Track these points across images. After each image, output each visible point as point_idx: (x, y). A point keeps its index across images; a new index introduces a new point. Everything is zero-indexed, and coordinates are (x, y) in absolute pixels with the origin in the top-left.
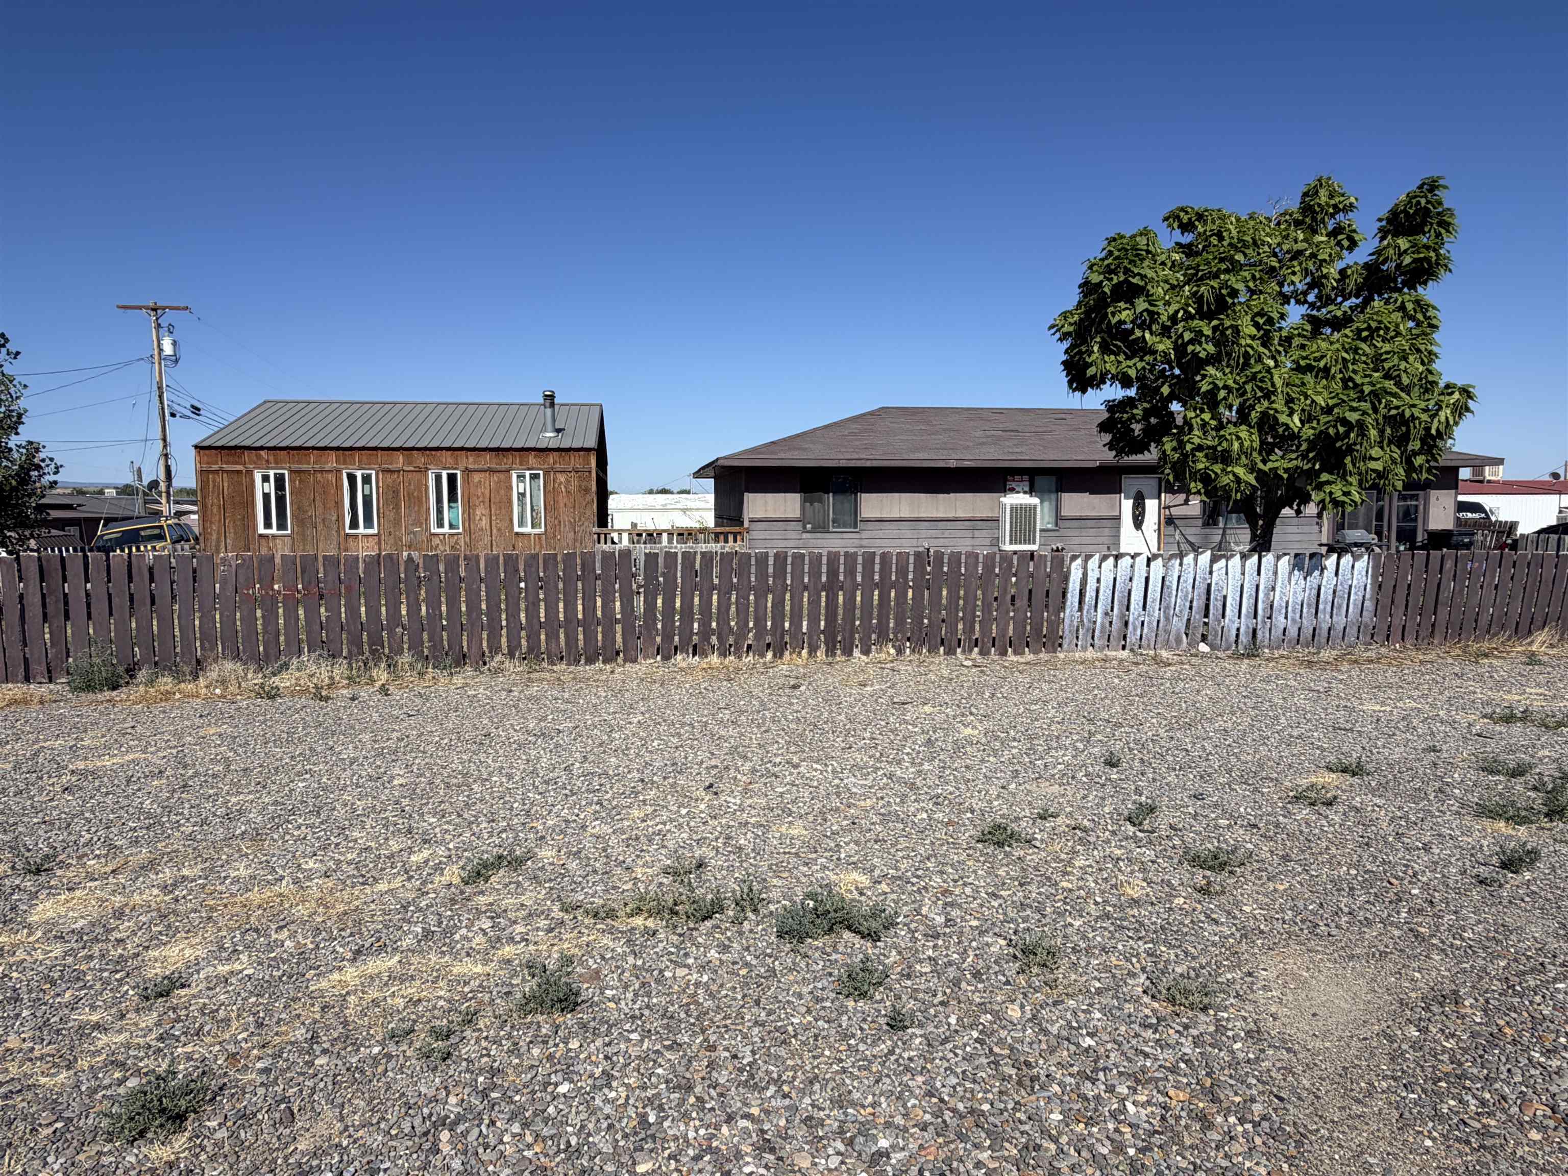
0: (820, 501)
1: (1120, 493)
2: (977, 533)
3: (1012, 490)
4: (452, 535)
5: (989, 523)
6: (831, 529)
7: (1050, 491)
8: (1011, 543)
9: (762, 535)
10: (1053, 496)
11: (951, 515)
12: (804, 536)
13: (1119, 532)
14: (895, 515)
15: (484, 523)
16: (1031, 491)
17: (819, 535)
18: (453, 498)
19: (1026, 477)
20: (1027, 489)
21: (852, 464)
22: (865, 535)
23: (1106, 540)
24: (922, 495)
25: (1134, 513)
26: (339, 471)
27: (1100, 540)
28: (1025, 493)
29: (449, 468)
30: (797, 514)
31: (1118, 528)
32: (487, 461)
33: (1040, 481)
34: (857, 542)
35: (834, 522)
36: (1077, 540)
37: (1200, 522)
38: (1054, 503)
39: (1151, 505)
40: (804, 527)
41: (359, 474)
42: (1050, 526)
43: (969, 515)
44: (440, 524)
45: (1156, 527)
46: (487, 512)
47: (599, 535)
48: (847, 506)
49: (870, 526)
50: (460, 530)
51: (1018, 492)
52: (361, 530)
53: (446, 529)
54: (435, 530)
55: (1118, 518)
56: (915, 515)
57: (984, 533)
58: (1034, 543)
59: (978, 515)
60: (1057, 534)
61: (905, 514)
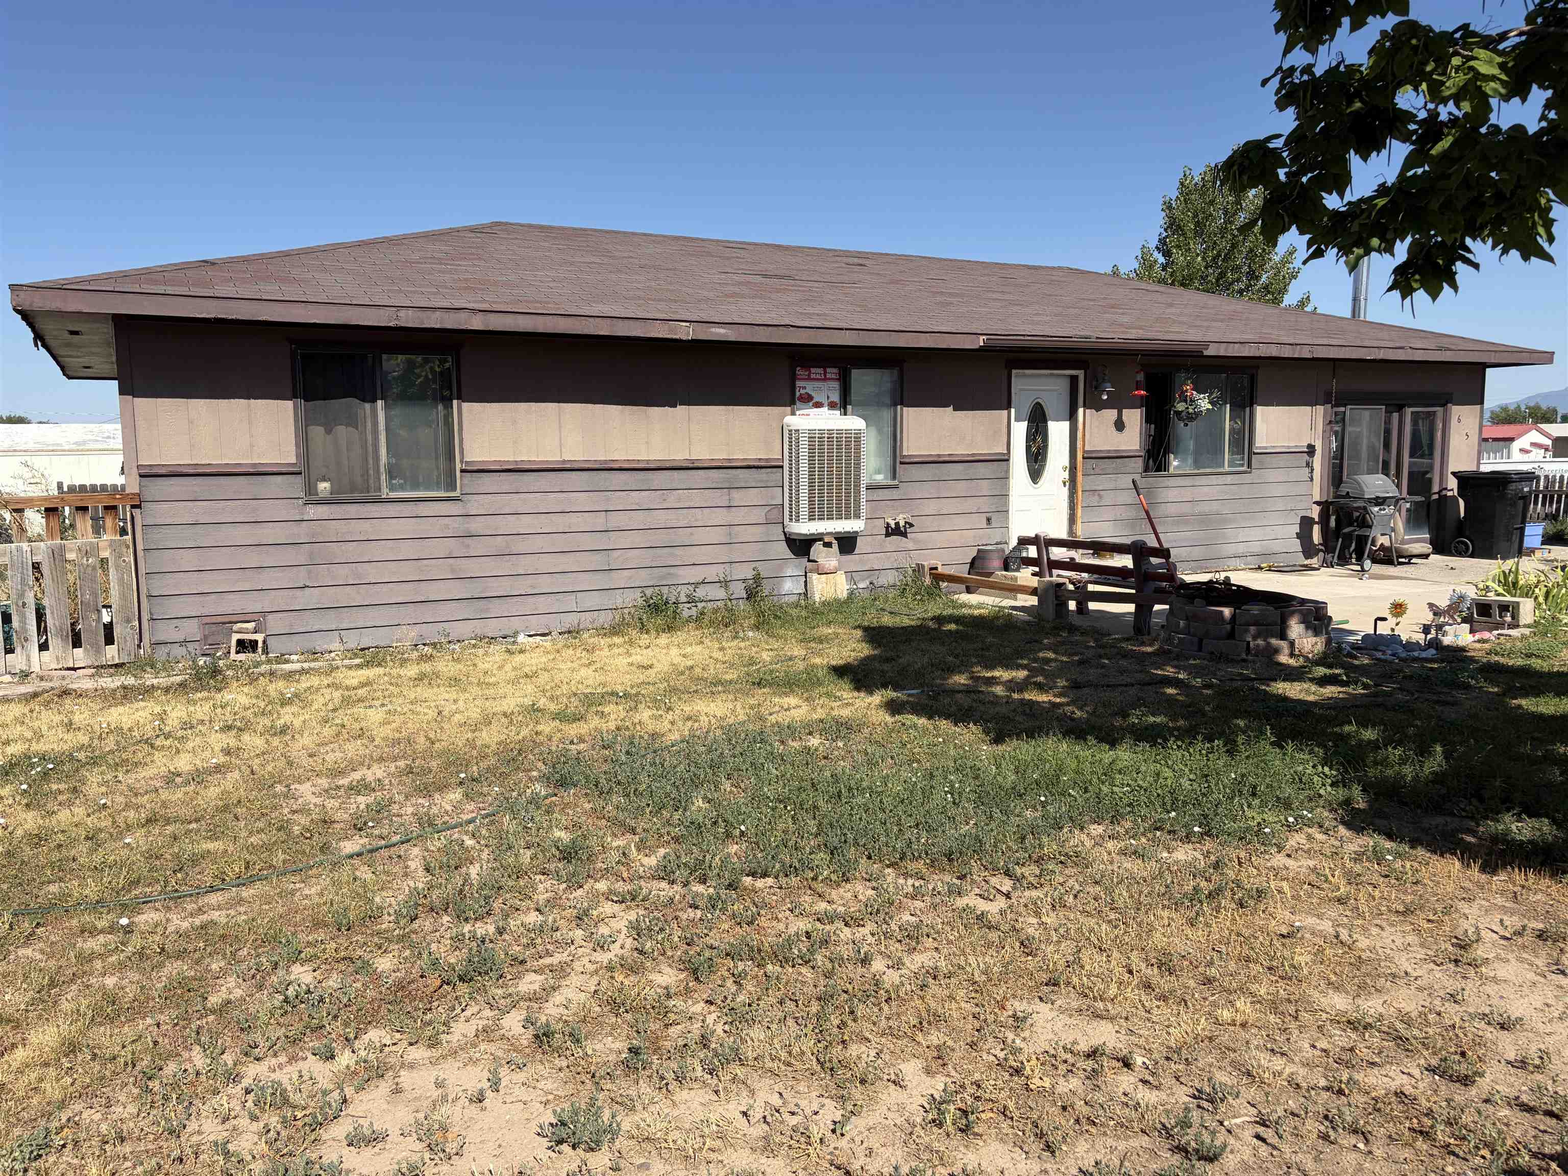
0: (352, 421)
1: (1008, 406)
2: (738, 497)
3: (807, 399)
5: (763, 474)
6: (385, 493)
7: (880, 404)
8: (812, 518)
9: (184, 513)
10: (887, 414)
11: (680, 455)
12: (313, 512)
13: (1006, 487)
14: (550, 455)
16: (844, 404)
17: (352, 510)
19: (832, 372)
20: (836, 397)
21: (434, 321)
22: (474, 505)
23: (985, 505)
24: (614, 411)
25: (1028, 448)
27: (970, 505)
28: (832, 406)
30: (288, 455)
31: (1005, 478)
33: (862, 379)
34: (457, 526)
35: (391, 475)
36: (931, 507)
37: (1139, 464)
38: (888, 430)
39: (1058, 431)
40: (310, 489)
42: (880, 478)
43: (720, 455)
45: (1066, 475)
48: (425, 435)
49: (487, 482)
51: (818, 405)
55: (1004, 459)
56: (600, 455)
57: (753, 496)
58: (857, 516)
59: (740, 455)
60: (894, 494)
61: (575, 453)
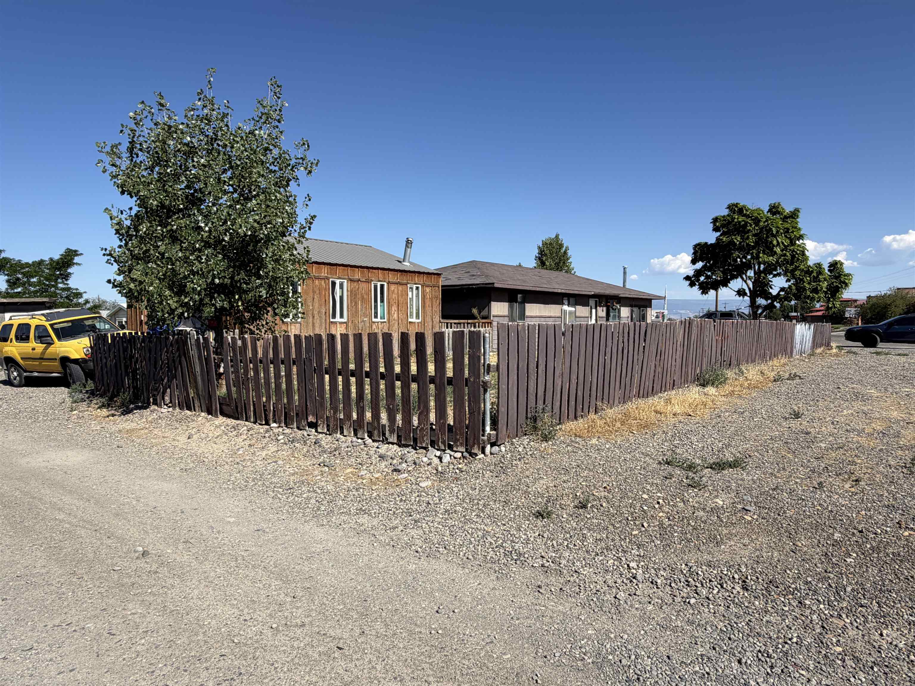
0: (513, 307)
3: (564, 304)
4: (381, 323)
7: (574, 305)
11: (549, 315)
14: (535, 314)
15: (396, 316)
16: (569, 304)
18: (382, 301)
19: (567, 298)
20: (567, 303)
24: (542, 305)
26: (328, 279)
28: (567, 305)
29: (381, 281)
30: (507, 312)
32: (397, 278)
33: (571, 300)
41: (338, 282)
44: (376, 317)
46: (396, 309)
47: (447, 323)
50: (385, 320)
52: (338, 319)
53: (379, 320)
54: (374, 320)
59: (557, 315)
61: (538, 314)
